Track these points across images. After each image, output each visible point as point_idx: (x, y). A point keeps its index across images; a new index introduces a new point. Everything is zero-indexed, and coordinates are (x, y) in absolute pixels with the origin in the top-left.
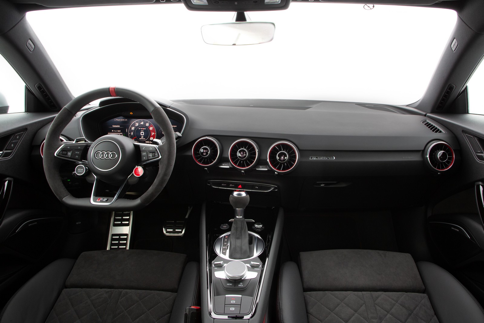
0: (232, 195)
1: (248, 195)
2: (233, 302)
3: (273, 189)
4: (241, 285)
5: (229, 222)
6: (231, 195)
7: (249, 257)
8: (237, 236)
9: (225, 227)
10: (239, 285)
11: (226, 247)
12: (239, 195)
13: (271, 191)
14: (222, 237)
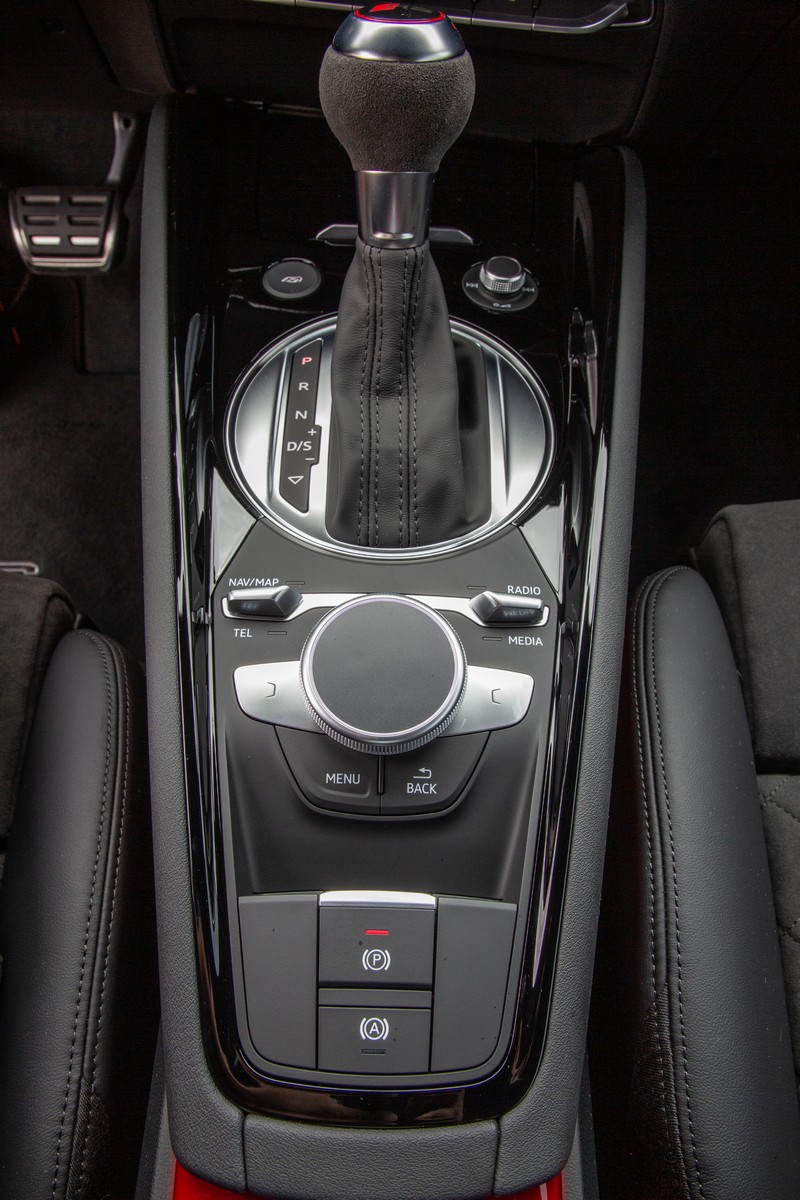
0: (341, 49)
1: (466, 57)
2: (376, 960)
3: (619, 19)
4: (423, 787)
5: (320, 243)
6: (330, 53)
7: (462, 525)
8: (375, 376)
9: (292, 279)
10: (410, 788)
11: (308, 446)
12: (402, 50)
13: (607, 28)
14: (280, 358)
